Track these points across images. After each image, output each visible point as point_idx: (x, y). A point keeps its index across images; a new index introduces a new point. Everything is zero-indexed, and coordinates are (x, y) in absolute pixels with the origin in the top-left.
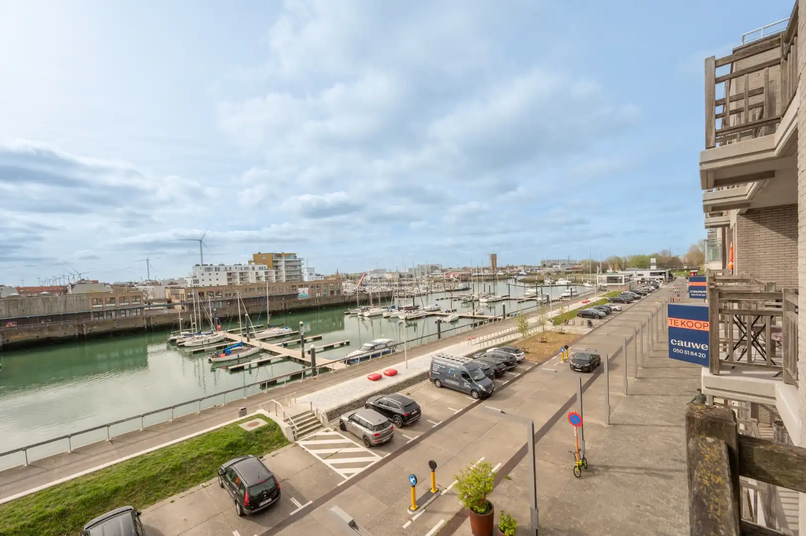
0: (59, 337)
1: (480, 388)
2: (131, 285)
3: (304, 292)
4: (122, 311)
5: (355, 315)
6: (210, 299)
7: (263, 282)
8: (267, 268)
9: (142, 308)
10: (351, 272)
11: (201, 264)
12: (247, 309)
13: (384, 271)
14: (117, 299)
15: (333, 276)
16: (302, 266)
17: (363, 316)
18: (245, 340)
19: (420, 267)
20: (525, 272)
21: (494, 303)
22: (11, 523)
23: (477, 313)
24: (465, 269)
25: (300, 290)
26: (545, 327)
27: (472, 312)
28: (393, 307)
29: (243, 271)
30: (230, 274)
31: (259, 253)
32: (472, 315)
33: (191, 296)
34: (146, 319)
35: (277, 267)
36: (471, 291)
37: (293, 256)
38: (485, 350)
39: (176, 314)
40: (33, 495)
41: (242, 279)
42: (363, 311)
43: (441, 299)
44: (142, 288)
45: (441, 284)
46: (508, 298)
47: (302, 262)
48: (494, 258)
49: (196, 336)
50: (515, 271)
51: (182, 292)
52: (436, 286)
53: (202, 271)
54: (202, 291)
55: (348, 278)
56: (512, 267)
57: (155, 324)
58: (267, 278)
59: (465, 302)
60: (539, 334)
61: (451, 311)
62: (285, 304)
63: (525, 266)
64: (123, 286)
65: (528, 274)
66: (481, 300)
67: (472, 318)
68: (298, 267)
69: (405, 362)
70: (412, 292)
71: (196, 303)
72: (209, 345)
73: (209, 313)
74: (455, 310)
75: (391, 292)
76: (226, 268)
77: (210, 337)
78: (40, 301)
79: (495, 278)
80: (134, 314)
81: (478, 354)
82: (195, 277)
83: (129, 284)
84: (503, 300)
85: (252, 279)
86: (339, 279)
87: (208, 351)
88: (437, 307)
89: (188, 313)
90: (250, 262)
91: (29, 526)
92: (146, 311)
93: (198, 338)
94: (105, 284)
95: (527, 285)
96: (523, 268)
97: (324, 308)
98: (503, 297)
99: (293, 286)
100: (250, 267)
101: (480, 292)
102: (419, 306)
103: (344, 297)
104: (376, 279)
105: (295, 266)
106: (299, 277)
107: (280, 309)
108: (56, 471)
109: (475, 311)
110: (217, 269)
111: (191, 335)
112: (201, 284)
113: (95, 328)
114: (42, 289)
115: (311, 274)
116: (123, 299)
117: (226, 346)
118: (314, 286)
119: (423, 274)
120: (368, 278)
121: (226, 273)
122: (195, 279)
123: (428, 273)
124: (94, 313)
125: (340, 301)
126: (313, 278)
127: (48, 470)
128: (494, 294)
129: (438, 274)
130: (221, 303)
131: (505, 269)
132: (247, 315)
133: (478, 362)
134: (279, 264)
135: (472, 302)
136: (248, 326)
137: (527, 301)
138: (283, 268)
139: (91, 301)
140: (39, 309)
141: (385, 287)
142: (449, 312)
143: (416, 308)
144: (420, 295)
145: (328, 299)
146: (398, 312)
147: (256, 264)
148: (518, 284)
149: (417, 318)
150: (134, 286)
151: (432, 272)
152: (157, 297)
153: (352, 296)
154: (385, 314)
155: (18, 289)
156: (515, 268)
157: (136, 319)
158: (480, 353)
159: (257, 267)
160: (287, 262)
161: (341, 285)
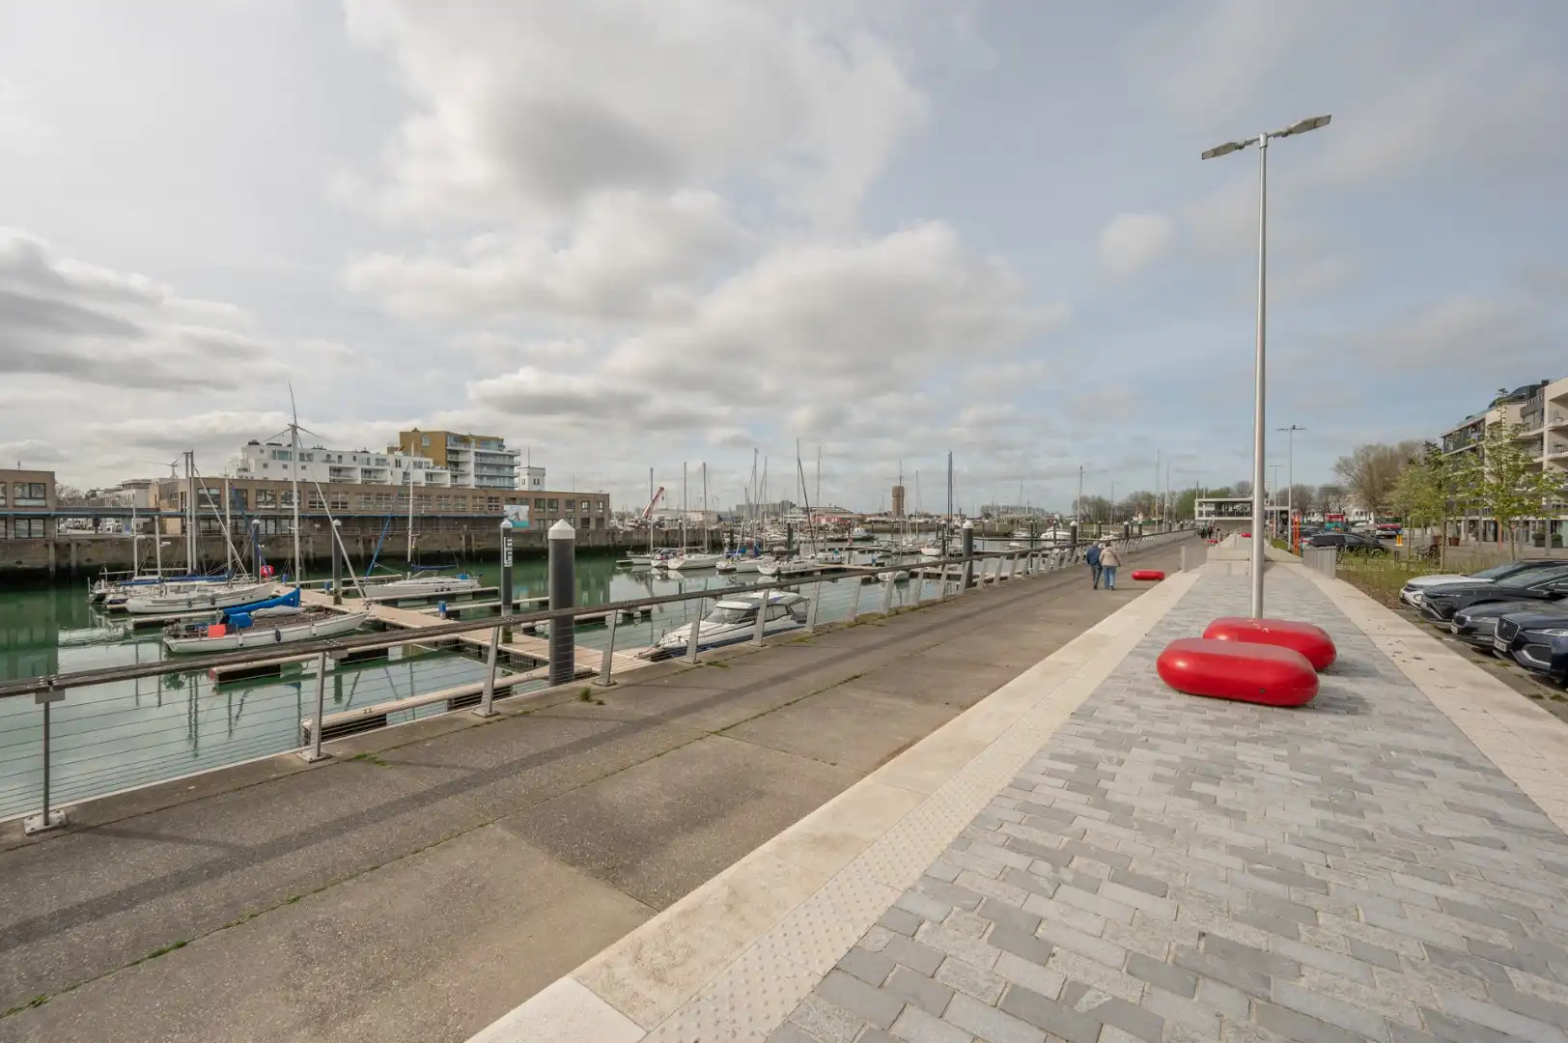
3: (517, 516)
8: (431, 465)
11: (264, 441)
16: (517, 468)
25: (509, 509)
29: (373, 466)
30: (336, 470)
31: (416, 430)
35: (457, 464)
37: (494, 445)
42: (664, 558)
47: (518, 459)
53: (266, 457)
62: (468, 539)
68: (507, 469)
76: (329, 456)
82: (246, 470)
90: (391, 450)
99: (491, 499)
100: (391, 459)
103: (613, 532)
105: (499, 467)
106: (506, 482)
107: (455, 548)
110: (306, 456)
115: (535, 479)
118: (543, 503)
125: (604, 543)
134: (461, 458)
138: (470, 469)
147: (405, 454)
153: (633, 532)
159: (406, 461)
160: (481, 455)
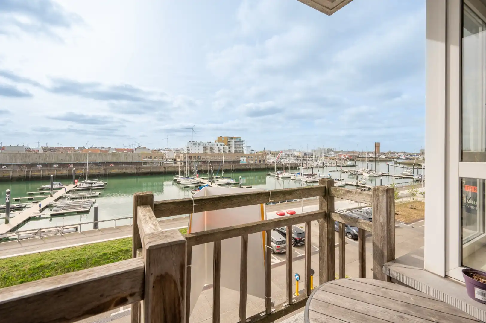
0: (128, 173)
1: (353, 232)
2: (159, 150)
3: (243, 160)
4: (155, 163)
5: (273, 176)
6: (194, 160)
7: (221, 153)
8: (224, 145)
9: (163, 162)
10: (273, 150)
11: (191, 141)
12: (212, 167)
13: (294, 150)
14: (153, 157)
15: (261, 152)
16: (244, 145)
17: (278, 177)
18: (210, 184)
19: (320, 149)
20: (405, 157)
21: (375, 177)
22: (109, 250)
23: (360, 183)
24: (354, 152)
25: (242, 159)
26: (415, 198)
27: (356, 182)
28: (299, 173)
29: (212, 146)
30: (205, 147)
31: (221, 136)
32: (356, 184)
33: (186, 158)
34: (165, 168)
35: (230, 144)
36: (357, 167)
37: (239, 139)
38: (361, 208)
39: (178, 166)
40: (117, 240)
41: (211, 150)
42: (278, 174)
43: (333, 171)
44: (164, 152)
45: (334, 161)
46: (387, 174)
47: (244, 142)
48: (377, 145)
49: (186, 179)
50: (395, 156)
51: (182, 155)
52: (330, 162)
53: (192, 145)
54: (190, 155)
55: (270, 154)
56: (394, 153)
57: (168, 171)
58: (224, 151)
59: (351, 174)
60: (409, 203)
61: (340, 180)
62: (233, 166)
63: (404, 153)
64: (156, 150)
65: (407, 159)
66: (364, 174)
67: (355, 186)
68: (241, 145)
69: (301, 208)
70: (312, 165)
71: (188, 162)
72: (192, 184)
73: (193, 167)
74: (343, 179)
75: (298, 164)
76: (203, 144)
77: (192, 180)
78: (123, 155)
79: (376, 159)
80: (160, 165)
81: (355, 210)
82: (188, 148)
83: (158, 150)
84: (383, 176)
85: (216, 151)
86: (265, 154)
87: (191, 187)
88: (329, 176)
89: (183, 167)
90: (216, 141)
91: (115, 253)
92: (165, 164)
93: (187, 180)
94: (149, 149)
95: (406, 166)
96: (403, 153)
97: (255, 170)
98: (383, 173)
99: (238, 156)
100: (216, 144)
101: (363, 169)
102: (316, 174)
103: (267, 165)
104: (288, 155)
105: (240, 145)
106: (241, 152)
107: (229, 168)
108: (125, 232)
109: (358, 181)
110: (199, 144)
111: (184, 178)
112: (190, 152)
113: (143, 170)
114: (125, 149)
115: (248, 150)
116: (156, 157)
117: (200, 186)
118: (250, 157)
119: (321, 154)
120: (283, 154)
121: (203, 147)
122: (188, 149)
123: (325, 153)
124: (144, 163)
125: (265, 167)
126: (250, 152)
127: (122, 231)
128: (375, 171)
129: (332, 154)
130: (199, 162)
131: (386, 153)
132: (212, 170)
133: (355, 215)
134: (231, 143)
135: (357, 175)
136: (212, 177)
137: (404, 178)
138: (233, 146)
139: (142, 157)
140: (123, 159)
141: (294, 161)
142: (338, 180)
143: (315, 175)
144: (317, 167)
145: (258, 165)
146: (301, 177)
147: (219, 142)
148: (398, 165)
149: (314, 182)
150: (160, 151)
151: (328, 153)
152: (170, 157)
153: (272, 164)
154: (292, 178)
155: (116, 149)
156: (396, 154)
157: (160, 167)
158: (357, 209)
159: (219, 144)
160: (236, 142)
161: (265, 157)
